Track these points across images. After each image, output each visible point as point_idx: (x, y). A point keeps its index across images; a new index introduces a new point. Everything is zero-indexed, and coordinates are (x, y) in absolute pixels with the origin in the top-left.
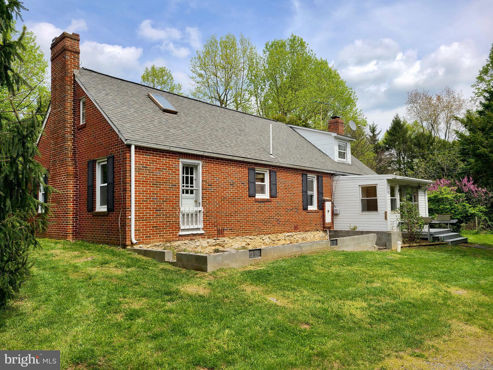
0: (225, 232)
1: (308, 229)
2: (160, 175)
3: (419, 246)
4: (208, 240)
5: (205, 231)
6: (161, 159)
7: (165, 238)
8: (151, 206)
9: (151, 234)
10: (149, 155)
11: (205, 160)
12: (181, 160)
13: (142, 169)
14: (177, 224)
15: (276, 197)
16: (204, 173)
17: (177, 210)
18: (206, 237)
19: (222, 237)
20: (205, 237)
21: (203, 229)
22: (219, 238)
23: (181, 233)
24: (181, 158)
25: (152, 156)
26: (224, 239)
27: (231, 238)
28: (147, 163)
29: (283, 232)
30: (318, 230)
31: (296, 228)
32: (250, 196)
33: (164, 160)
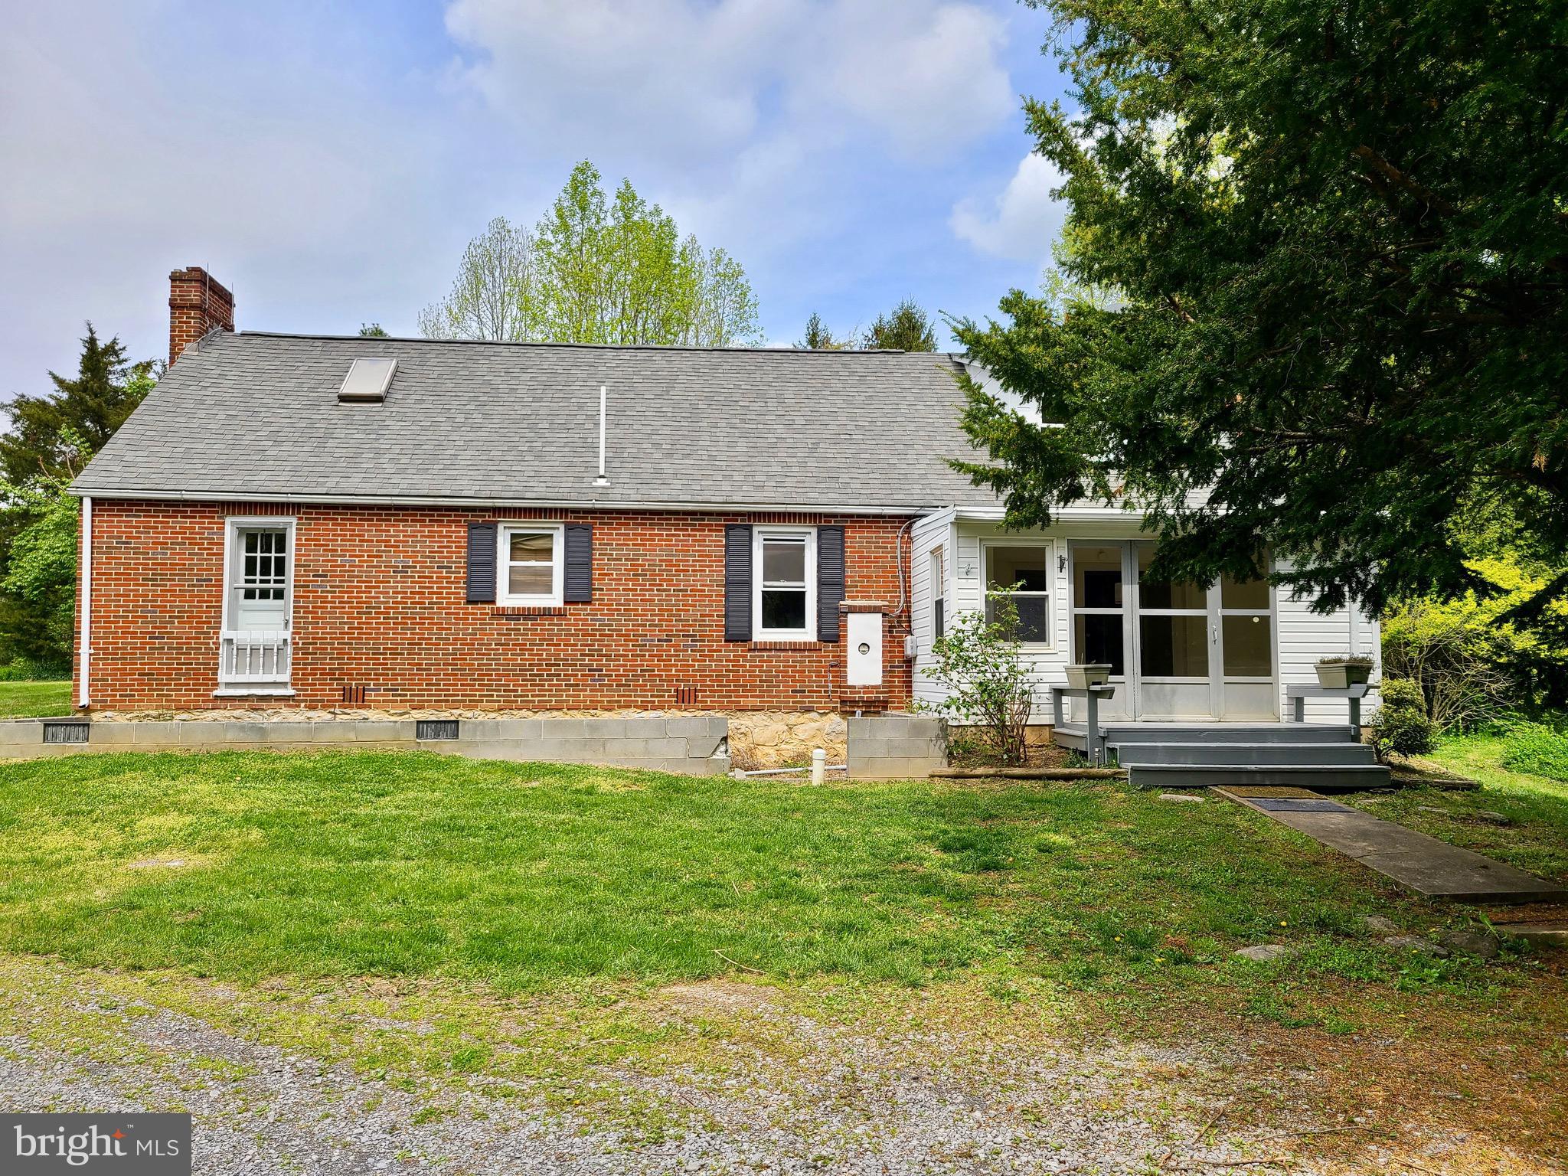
0: (371, 696)
1: (750, 702)
2: (164, 559)
3: (994, 776)
4: (311, 714)
5: (298, 690)
6: (168, 522)
7: (173, 701)
8: (139, 627)
9: (136, 690)
10: (135, 516)
11: (304, 513)
12: (229, 520)
13: (116, 548)
14: (210, 669)
15: (589, 603)
16: (302, 545)
17: (212, 638)
18: (303, 705)
19: (359, 707)
20: (299, 706)
21: (292, 685)
22: (348, 711)
23: (221, 691)
24: (228, 514)
25: (145, 516)
26: (364, 713)
27: (392, 711)
28: (131, 532)
29: (620, 707)
30: (809, 710)
31: (684, 698)
32: (469, 602)
33: (177, 523)
